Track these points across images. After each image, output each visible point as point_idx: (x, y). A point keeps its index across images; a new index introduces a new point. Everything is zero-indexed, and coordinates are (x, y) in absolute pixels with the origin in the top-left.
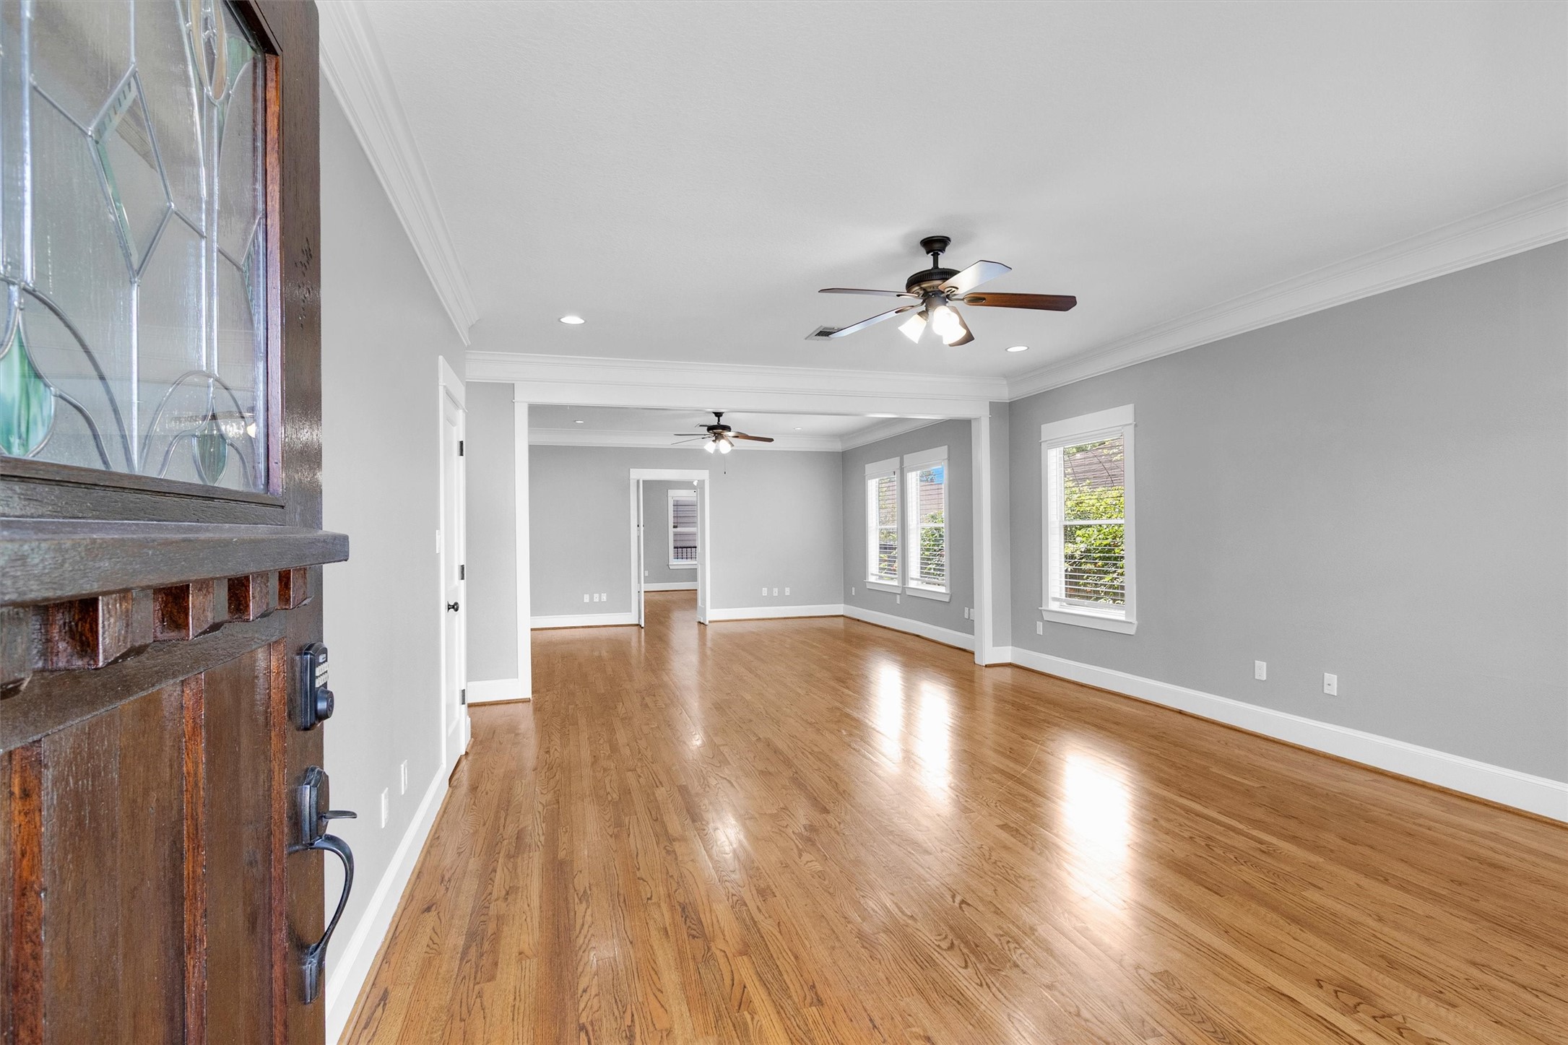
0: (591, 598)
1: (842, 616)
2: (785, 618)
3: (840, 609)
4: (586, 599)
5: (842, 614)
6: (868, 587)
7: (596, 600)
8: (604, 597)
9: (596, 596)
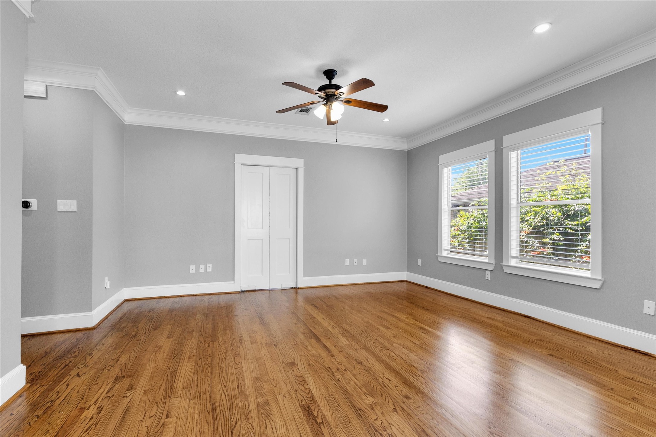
0: (198, 269)
1: (406, 281)
2: (363, 284)
3: (404, 275)
4: (193, 269)
5: (405, 279)
6: (440, 260)
7: (202, 270)
8: (210, 268)
9: (202, 267)
